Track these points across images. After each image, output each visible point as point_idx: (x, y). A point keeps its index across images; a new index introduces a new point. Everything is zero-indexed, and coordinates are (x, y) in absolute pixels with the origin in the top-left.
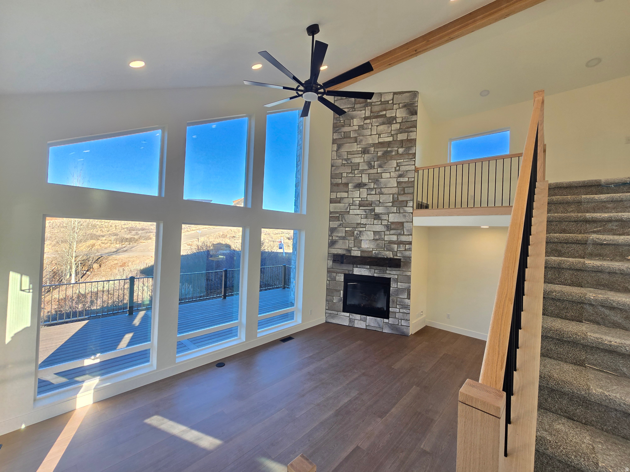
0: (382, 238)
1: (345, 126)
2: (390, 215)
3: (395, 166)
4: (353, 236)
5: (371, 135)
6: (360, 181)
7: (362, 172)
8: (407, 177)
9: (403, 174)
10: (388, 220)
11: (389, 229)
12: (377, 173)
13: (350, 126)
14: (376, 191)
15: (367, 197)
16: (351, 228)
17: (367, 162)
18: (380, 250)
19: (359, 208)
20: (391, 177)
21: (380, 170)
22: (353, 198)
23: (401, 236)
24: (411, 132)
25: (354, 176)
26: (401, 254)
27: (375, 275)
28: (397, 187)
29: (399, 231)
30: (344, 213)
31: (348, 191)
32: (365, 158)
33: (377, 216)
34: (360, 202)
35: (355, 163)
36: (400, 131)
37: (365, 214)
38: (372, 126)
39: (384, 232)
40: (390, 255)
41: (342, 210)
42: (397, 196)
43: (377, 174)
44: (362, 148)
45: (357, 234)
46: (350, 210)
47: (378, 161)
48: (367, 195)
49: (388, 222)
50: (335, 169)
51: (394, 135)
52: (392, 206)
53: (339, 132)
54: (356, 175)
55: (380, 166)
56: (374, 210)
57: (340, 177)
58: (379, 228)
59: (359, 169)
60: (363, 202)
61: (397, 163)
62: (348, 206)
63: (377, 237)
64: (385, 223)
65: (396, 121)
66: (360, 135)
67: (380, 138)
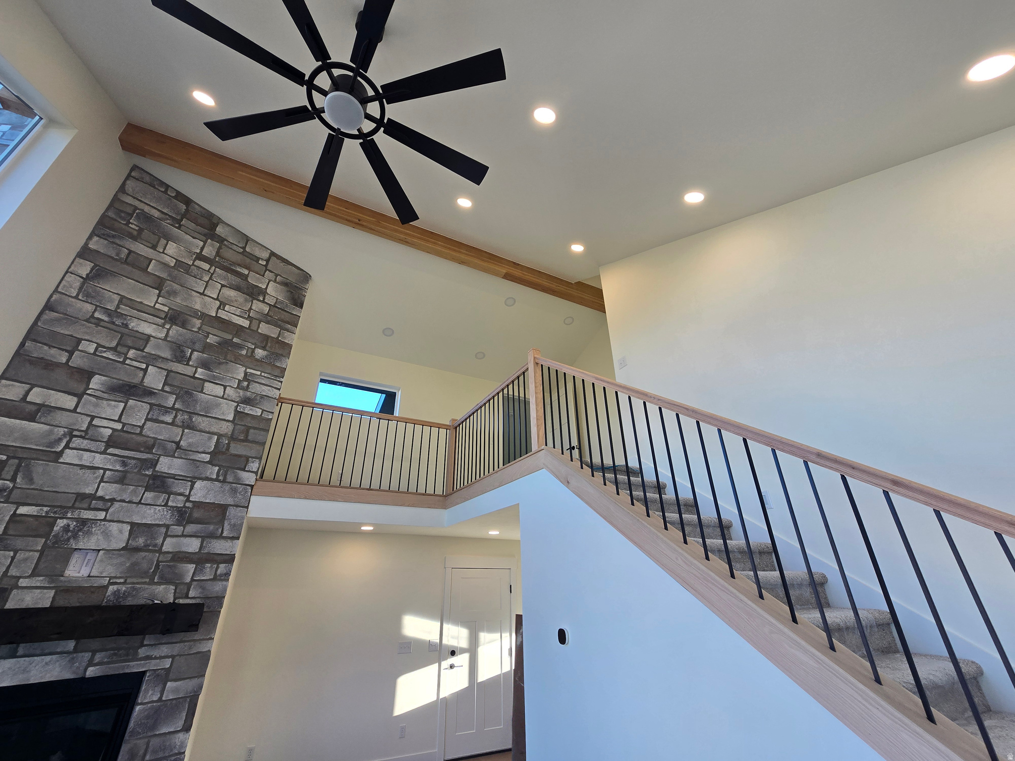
0: (155, 545)
1: (138, 240)
2: (198, 484)
3: (241, 376)
4: (47, 536)
5: (203, 294)
6: (136, 381)
7: (152, 360)
8: (261, 409)
9: (255, 399)
10: (188, 497)
11: (184, 519)
12: (194, 377)
13: (154, 247)
14: (176, 417)
15: (144, 424)
16: (45, 509)
17: (173, 342)
18: (138, 583)
19: (106, 449)
20: (225, 396)
21: (200, 373)
22: (93, 418)
23: (212, 540)
24: (288, 331)
25: (121, 360)
26: (200, 590)
27: (91, 672)
28: (232, 422)
29: (211, 527)
30: (35, 456)
31: (84, 393)
32: (171, 332)
33: (158, 483)
34: (116, 433)
35: (137, 331)
36: (267, 319)
37: (121, 469)
38: (211, 278)
39: (167, 527)
40: (165, 594)
41: (31, 443)
42: (227, 442)
43: (192, 380)
44: (170, 309)
45: (66, 529)
46: (67, 451)
47: (202, 352)
48: (147, 419)
49: (188, 500)
50: (58, 320)
51: (254, 321)
52: (210, 462)
53: (113, 243)
54: (128, 362)
55: (205, 365)
56: (154, 464)
57: (69, 348)
58: (151, 515)
59: (142, 351)
60: (126, 435)
61: (246, 373)
62: (64, 435)
63: (141, 541)
64: (177, 502)
65: (264, 299)
66: (174, 279)
67: (224, 310)
